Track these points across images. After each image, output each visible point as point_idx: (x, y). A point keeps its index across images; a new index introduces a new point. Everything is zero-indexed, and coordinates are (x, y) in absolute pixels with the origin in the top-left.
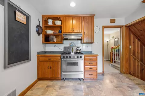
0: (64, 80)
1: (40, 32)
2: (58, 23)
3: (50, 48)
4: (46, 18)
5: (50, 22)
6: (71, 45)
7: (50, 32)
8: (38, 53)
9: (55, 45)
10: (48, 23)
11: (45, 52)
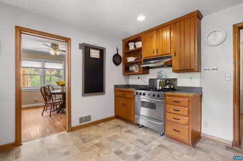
0: (140, 127)
1: (117, 61)
2: (139, 45)
3: (133, 81)
4: (126, 43)
5: (131, 47)
6: (159, 76)
7: (131, 59)
8: (116, 86)
9: (138, 76)
10: (129, 47)
11: (128, 86)
